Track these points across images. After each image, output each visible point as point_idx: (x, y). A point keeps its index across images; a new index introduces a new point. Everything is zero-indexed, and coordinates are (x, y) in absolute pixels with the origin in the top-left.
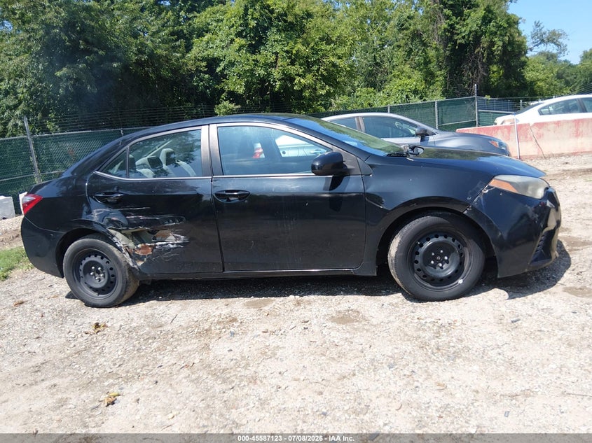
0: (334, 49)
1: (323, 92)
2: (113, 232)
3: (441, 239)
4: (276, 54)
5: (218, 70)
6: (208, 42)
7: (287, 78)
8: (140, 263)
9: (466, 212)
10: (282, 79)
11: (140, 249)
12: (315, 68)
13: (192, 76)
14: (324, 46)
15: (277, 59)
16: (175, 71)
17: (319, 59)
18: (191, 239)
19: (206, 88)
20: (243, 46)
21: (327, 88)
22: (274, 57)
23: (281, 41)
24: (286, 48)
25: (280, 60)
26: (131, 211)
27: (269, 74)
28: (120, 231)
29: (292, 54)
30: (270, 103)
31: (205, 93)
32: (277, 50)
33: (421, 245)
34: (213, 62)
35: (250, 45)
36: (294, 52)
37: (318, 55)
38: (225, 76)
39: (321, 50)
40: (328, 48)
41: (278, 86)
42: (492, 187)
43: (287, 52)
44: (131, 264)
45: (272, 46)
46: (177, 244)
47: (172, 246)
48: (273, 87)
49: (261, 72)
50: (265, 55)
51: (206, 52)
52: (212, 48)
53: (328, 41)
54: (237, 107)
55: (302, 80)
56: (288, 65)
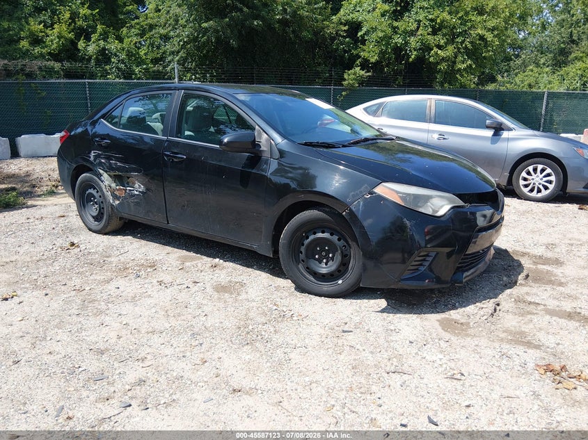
0: (485, 21)
1: (463, 66)
2: (101, 171)
3: (326, 235)
4: (419, 21)
5: (359, 34)
6: (356, 5)
7: (426, 48)
8: (117, 202)
9: (344, 213)
10: (420, 49)
11: (118, 190)
12: (459, 40)
13: (333, 39)
14: (474, 17)
15: (418, 28)
16: (317, 33)
17: (466, 31)
18: (147, 189)
19: (345, 52)
20: (386, 11)
21: (469, 62)
22: (415, 25)
23: (427, 8)
24: (430, 17)
25: (421, 28)
26: (113, 156)
27: (407, 43)
28: (106, 172)
29: (436, 23)
30: (403, 73)
31: (343, 57)
32: (421, 18)
33: (307, 238)
34: (355, 27)
35: (395, 11)
36: (438, 21)
37: (465, 25)
38: (363, 42)
39: (471, 20)
40: (479, 18)
41: (413, 57)
42: (376, 193)
43: (431, 20)
44: (111, 202)
45: (417, 13)
46: (140, 192)
47: (136, 193)
48: (409, 57)
49: (398, 40)
50: (407, 22)
51: (351, 15)
52: (359, 11)
53: (480, 11)
54: (368, 74)
55: (439, 52)
56: (428, 34)
